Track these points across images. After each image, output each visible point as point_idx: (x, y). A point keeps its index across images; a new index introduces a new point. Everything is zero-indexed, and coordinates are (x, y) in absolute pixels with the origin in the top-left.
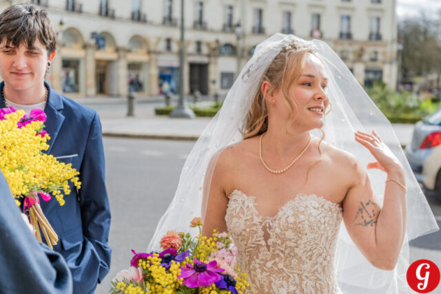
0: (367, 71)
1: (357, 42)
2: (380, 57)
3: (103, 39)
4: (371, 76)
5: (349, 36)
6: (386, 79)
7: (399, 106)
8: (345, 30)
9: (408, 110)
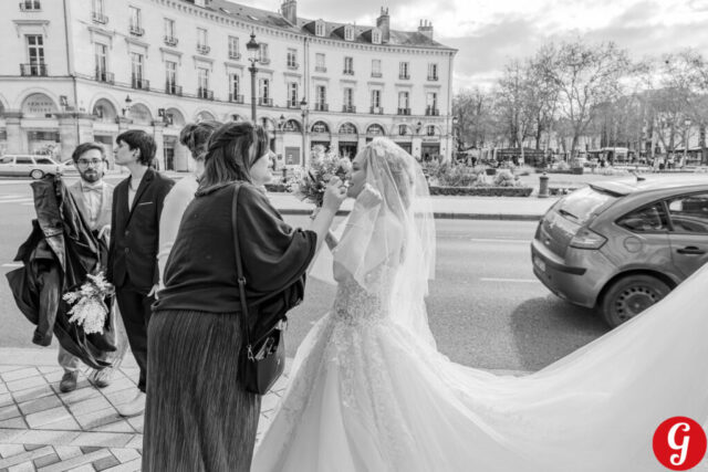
0: (424, 146)
1: (415, 117)
2: (436, 131)
3: (171, 116)
4: (428, 150)
5: (406, 112)
6: (442, 152)
7: (457, 178)
8: (403, 106)
9: (466, 181)
